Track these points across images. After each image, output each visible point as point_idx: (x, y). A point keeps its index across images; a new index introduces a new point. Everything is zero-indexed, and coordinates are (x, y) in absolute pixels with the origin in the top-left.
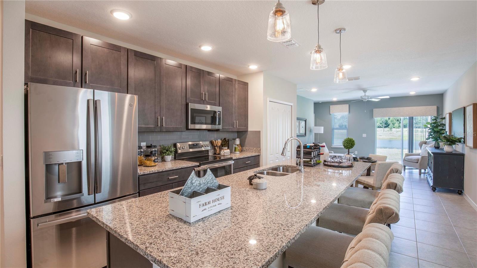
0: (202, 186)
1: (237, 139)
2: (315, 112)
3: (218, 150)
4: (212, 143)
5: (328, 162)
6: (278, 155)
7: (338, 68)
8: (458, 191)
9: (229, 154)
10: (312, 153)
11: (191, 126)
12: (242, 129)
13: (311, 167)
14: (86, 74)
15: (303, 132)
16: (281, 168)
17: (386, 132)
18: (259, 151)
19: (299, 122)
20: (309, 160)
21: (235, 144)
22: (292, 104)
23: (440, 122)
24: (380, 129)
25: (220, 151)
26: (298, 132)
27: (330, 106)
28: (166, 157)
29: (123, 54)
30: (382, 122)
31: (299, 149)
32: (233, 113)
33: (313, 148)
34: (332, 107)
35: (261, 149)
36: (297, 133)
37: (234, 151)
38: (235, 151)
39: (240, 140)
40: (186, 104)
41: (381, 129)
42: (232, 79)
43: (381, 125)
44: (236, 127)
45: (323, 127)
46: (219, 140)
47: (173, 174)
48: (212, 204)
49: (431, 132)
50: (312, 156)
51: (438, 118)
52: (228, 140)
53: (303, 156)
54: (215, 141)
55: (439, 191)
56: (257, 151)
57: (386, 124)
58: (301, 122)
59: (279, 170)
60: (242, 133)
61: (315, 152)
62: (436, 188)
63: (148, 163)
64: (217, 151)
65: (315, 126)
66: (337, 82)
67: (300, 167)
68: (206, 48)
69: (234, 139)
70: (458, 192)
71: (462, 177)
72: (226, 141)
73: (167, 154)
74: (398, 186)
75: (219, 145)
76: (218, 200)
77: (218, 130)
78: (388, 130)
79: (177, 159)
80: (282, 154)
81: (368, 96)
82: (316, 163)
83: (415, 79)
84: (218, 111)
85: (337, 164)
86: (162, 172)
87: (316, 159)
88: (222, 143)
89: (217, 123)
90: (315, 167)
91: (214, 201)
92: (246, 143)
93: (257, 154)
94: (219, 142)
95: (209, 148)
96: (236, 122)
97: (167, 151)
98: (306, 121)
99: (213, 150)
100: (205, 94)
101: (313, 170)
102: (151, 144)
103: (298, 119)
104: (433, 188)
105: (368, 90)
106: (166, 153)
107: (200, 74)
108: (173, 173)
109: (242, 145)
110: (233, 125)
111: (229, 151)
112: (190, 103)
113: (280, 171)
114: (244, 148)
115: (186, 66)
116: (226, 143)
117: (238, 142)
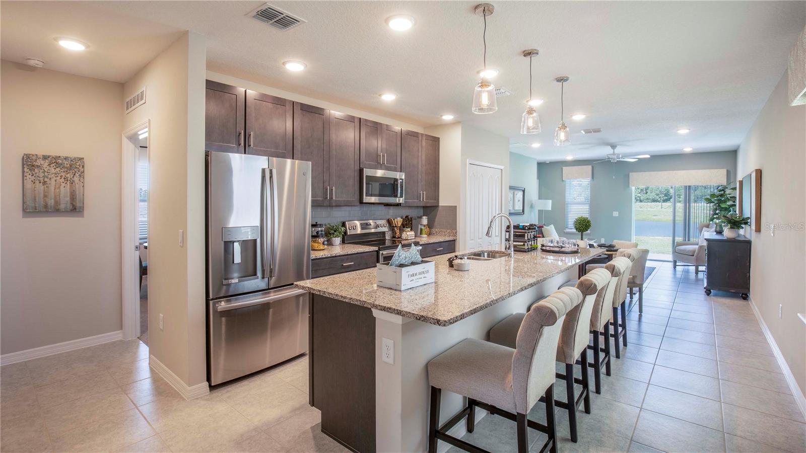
0: (407, 260)
1: (424, 217)
2: (539, 176)
3: (398, 231)
4: (389, 222)
5: (546, 246)
6: (481, 240)
7: (559, 127)
8: (743, 294)
9: (414, 238)
10: (526, 235)
11: (366, 199)
12: (431, 202)
13: (525, 253)
14: (250, 135)
15: (520, 209)
16: (486, 254)
17: (665, 209)
18: (455, 234)
19: (514, 193)
20: (522, 244)
21: (422, 225)
22: (502, 167)
23: (730, 194)
24: (655, 203)
25: (401, 234)
26: (511, 208)
27: (562, 169)
28: (334, 239)
29: (289, 107)
30: (660, 192)
31: (508, 230)
32: (419, 181)
33: (526, 228)
34: (566, 170)
35: (458, 232)
36: (509, 210)
37: (419, 234)
38: (421, 234)
39: (428, 219)
40: (360, 170)
41: (658, 203)
42: (418, 133)
43: (658, 197)
44: (423, 200)
45: (551, 201)
46: (398, 218)
47: (348, 261)
48: (418, 276)
49: (716, 209)
50: (526, 238)
51: (727, 188)
52: (411, 218)
53: (514, 238)
54: (394, 220)
55: (716, 295)
56: (452, 234)
57: (666, 195)
58: (516, 192)
59: (482, 255)
60: (431, 209)
61: (529, 234)
62: (711, 290)
63: (316, 245)
64: (396, 234)
65: (539, 199)
66: (558, 145)
67: (509, 251)
68: (388, 98)
69: (420, 217)
70: (742, 296)
71: (748, 274)
72: (408, 219)
73: (335, 236)
74: (616, 268)
75: (399, 225)
76: (423, 273)
77: (398, 205)
78: (669, 206)
79: (347, 243)
80: (488, 234)
81: (618, 155)
82: (531, 248)
83: (683, 131)
84: (400, 179)
85: (557, 249)
86: (335, 256)
87: (532, 243)
88: (403, 222)
89: (399, 195)
90: (530, 253)
91: (420, 274)
92: (436, 223)
93: (451, 238)
94: (399, 221)
95: (385, 229)
96: (423, 194)
97: (335, 231)
98: (524, 191)
99: (390, 232)
100: (384, 156)
101: (526, 257)
102: (316, 223)
103: (511, 188)
104: (707, 290)
105: (619, 145)
106: (334, 234)
107: (376, 128)
108: (347, 259)
109: (430, 225)
110: (418, 197)
111: (413, 233)
112: (364, 169)
113: (484, 257)
114: (434, 230)
115: (360, 118)
116: (408, 223)
117: (425, 221)
